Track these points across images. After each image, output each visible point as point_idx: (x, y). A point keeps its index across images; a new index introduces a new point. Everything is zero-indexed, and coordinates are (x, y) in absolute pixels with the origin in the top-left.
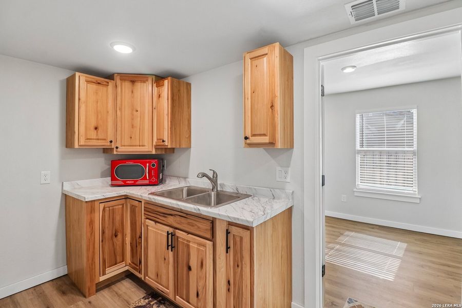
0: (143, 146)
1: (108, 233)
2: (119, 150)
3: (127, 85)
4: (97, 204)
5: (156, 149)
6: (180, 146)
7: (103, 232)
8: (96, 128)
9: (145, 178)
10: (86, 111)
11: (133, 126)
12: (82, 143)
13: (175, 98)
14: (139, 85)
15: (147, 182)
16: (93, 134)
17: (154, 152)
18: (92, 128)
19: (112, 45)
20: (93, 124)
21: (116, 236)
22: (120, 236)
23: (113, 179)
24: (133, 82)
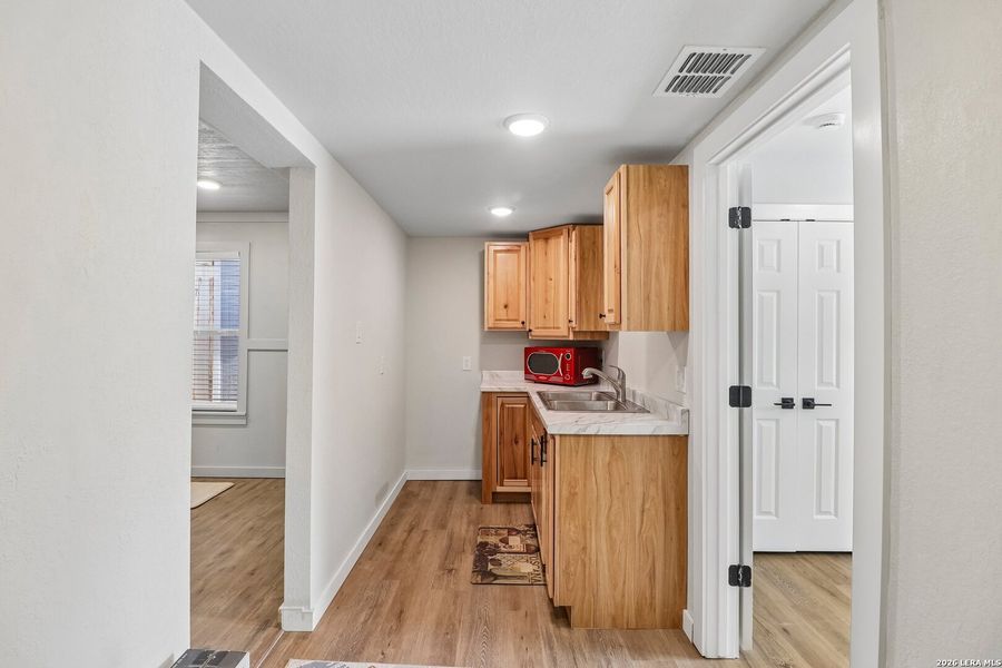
0: (558, 328)
1: (507, 436)
2: (533, 333)
3: (540, 244)
4: (494, 397)
5: (574, 332)
6: (596, 327)
7: (501, 434)
8: (506, 307)
9: (558, 374)
10: (495, 286)
11: (546, 301)
12: (491, 325)
13: (586, 255)
14: (552, 242)
15: (560, 380)
16: (502, 313)
17: (571, 338)
18: (502, 307)
19: (490, 209)
20: (503, 302)
21: (516, 442)
22: (521, 442)
23: (527, 372)
24: (547, 239)
